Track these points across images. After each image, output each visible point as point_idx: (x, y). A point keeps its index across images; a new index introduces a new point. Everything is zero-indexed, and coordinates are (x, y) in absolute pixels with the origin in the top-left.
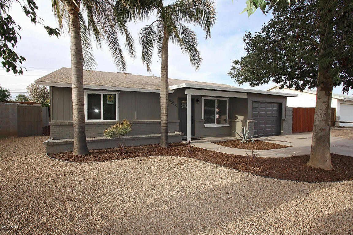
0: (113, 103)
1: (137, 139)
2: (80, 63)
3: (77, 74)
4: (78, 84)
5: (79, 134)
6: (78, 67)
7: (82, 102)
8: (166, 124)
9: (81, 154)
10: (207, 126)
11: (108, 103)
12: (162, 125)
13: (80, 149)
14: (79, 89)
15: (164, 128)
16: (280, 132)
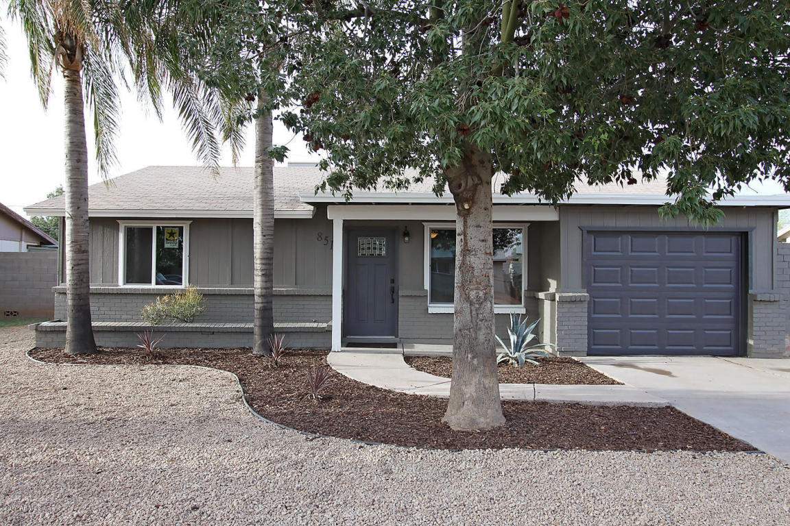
0: (177, 247)
1: (212, 332)
2: (78, 169)
3: (71, 192)
4: (72, 211)
5: (72, 310)
6: (75, 177)
7: (81, 247)
8: (262, 296)
9: (74, 350)
10: (435, 308)
11: (167, 246)
12: (257, 299)
13: (73, 341)
14: (74, 221)
15: (258, 308)
16: (746, 344)
